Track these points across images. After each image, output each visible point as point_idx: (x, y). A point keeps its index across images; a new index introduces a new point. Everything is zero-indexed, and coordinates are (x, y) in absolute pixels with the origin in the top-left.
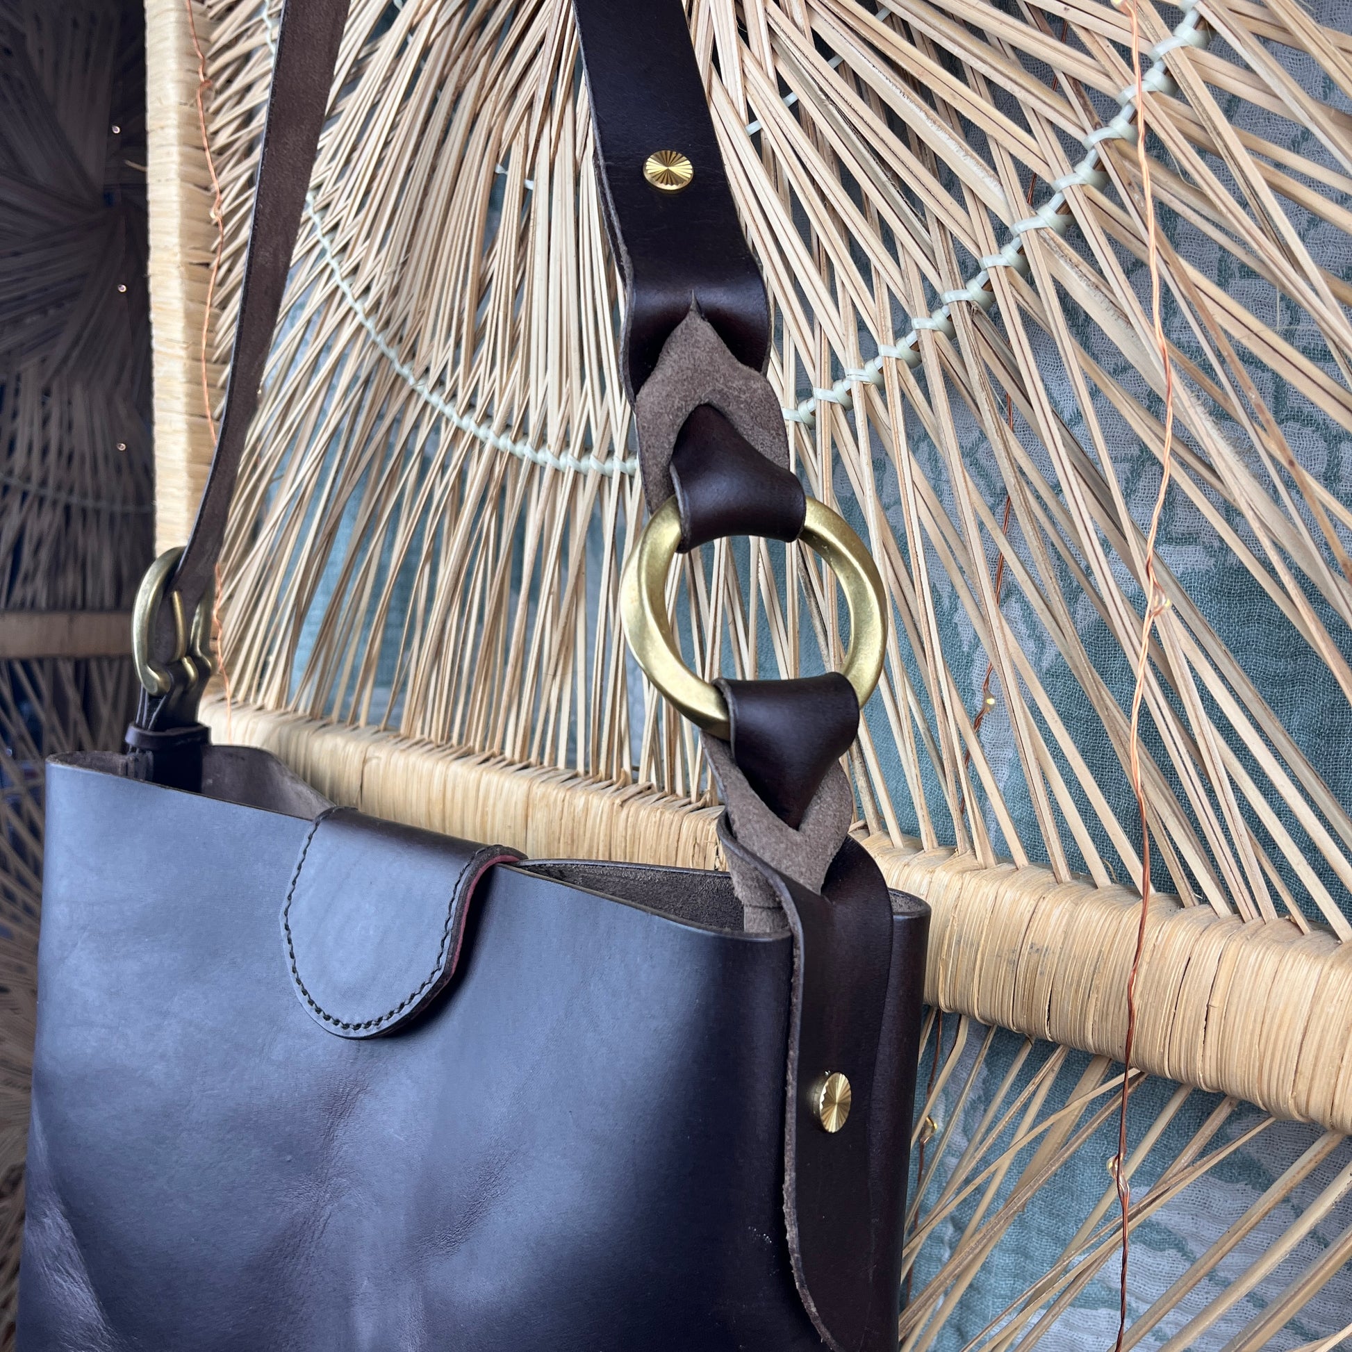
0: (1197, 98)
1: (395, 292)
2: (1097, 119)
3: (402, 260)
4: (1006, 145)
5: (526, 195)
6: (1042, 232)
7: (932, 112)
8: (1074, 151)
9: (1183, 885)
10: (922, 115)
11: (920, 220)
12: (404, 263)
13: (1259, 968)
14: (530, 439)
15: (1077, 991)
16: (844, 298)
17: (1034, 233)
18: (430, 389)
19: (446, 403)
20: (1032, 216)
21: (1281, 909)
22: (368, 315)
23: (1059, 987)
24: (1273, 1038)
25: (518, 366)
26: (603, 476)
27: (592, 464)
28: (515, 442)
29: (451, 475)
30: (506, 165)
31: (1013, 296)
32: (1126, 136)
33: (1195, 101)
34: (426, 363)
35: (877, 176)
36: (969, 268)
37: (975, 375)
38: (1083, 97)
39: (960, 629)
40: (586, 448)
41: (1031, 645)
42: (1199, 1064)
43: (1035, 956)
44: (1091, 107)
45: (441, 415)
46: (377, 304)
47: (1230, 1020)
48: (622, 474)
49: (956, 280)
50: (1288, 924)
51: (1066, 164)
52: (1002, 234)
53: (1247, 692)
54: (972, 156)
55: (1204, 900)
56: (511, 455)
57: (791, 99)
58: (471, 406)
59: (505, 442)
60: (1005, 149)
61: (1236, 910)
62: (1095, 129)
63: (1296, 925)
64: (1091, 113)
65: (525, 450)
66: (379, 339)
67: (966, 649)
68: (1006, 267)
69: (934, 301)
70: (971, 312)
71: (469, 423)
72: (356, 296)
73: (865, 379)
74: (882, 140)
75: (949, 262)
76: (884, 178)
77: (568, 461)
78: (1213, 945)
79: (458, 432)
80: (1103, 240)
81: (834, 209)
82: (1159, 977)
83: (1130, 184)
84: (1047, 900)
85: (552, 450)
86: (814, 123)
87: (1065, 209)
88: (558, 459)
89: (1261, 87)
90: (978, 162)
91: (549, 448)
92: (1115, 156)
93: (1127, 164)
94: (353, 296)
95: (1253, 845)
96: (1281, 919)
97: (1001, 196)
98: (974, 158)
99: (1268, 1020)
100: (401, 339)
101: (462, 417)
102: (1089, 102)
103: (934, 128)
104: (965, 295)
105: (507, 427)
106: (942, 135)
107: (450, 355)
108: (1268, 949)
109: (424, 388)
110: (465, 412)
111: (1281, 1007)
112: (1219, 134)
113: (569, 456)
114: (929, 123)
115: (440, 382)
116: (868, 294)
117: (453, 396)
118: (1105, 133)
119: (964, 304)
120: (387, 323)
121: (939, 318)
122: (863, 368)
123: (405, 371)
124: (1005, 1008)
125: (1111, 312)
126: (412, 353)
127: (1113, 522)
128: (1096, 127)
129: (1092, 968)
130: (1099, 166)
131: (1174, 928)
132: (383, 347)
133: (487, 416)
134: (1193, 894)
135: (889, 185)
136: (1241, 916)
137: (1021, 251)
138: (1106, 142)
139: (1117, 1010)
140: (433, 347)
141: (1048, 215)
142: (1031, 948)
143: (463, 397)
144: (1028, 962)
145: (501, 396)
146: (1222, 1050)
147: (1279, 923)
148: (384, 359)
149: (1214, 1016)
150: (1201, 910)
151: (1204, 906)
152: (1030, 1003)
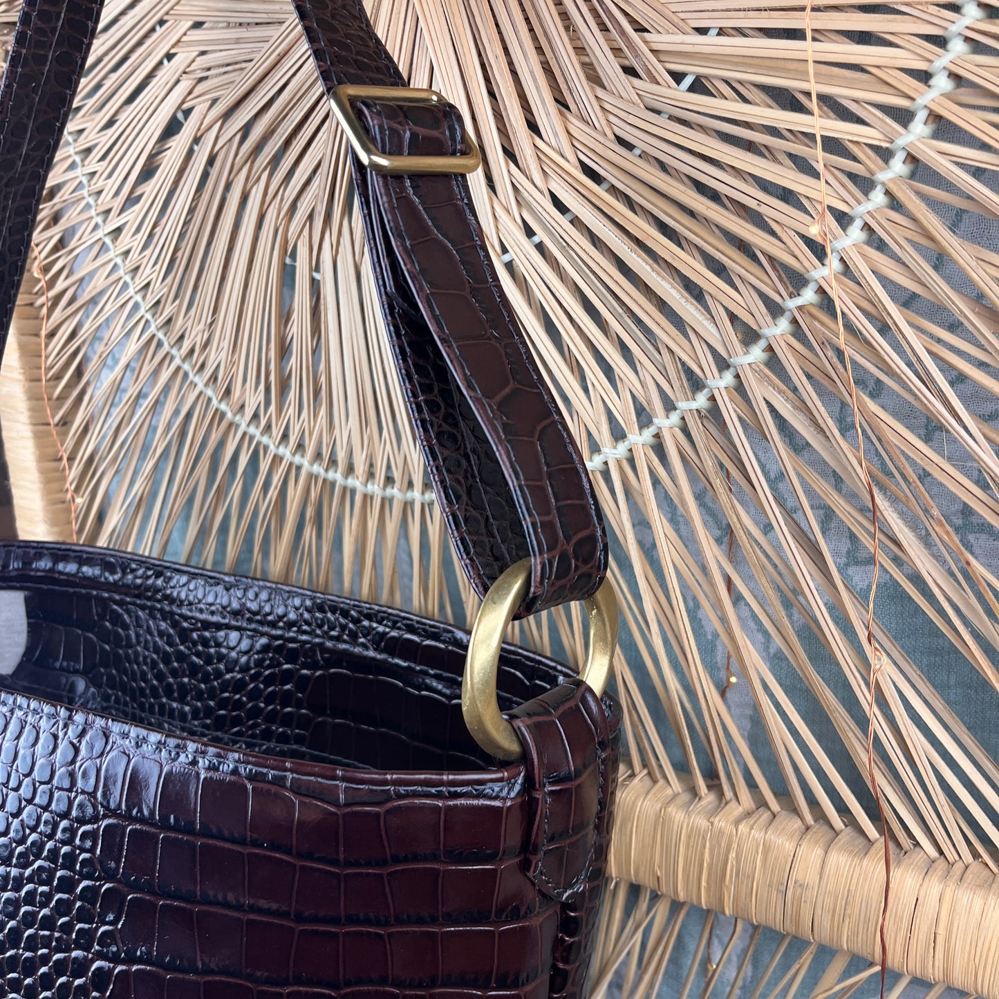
0: (869, 285)
1: (207, 344)
2: (791, 289)
3: (209, 321)
4: (719, 298)
5: (315, 286)
6: (753, 366)
7: (655, 266)
8: (775, 310)
9: (901, 835)
10: (648, 268)
11: (652, 344)
12: (211, 324)
13: (970, 908)
14: (340, 469)
15: (833, 916)
16: (596, 396)
17: (748, 366)
18: (247, 422)
19: (262, 434)
20: (745, 354)
21: (976, 855)
22: (184, 360)
23: (819, 911)
24: (984, 957)
25: (323, 412)
26: (406, 503)
27: (394, 492)
28: (327, 470)
29: (273, 493)
30: (293, 256)
31: (735, 411)
32: (813, 302)
33: (869, 288)
34: (240, 403)
35: (614, 308)
36: (696, 384)
37: (709, 464)
38: (778, 271)
39: (703, 623)
40: (389, 480)
41: (760, 637)
42: (931, 971)
43: (799, 890)
44: (785, 279)
45: (258, 444)
46: (192, 351)
47: (952, 944)
48: (423, 505)
49: (686, 393)
50: (983, 866)
51: (769, 318)
52: (723, 364)
53: (939, 705)
54: (691, 303)
55: (917, 844)
56: (325, 480)
57: (536, 239)
58: (285, 437)
59: (317, 469)
60: (718, 300)
61: (941, 853)
62: (791, 298)
63: (987, 865)
64: (785, 284)
65: (337, 476)
66: (197, 379)
67: (710, 637)
68: (726, 388)
69: (669, 406)
70: (701, 417)
71: (286, 452)
72: (172, 344)
73: (617, 456)
74: (616, 282)
75: (680, 379)
76: (620, 311)
77: (375, 488)
78: (934, 887)
79: (277, 459)
80: (804, 379)
81: (579, 327)
82: (896, 911)
83: (823, 343)
84: (802, 847)
85: (360, 479)
86: (558, 263)
87: (770, 348)
88: (366, 486)
89: (916, 279)
90: (697, 308)
91: (358, 478)
92: (808, 319)
93: (816, 323)
94: (169, 344)
95: (952, 811)
96: (976, 862)
97: (718, 335)
98: (693, 304)
99: (980, 944)
100: (216, 379)
101: (278, 447)
102: (783, 276)
103: (659, 279)
104: (694, 405)
105: (318, 456)
106: (664, 283)
107: (262, 397)
108: (974, 893)
109: (243, 422)
110: (280, 443)
111: (989, 936)
112: (889, 314)
113: (376, 487)
114: (654, 274)
115: (256, 416)
116: (616, 396)
117: (268, 427)
118: (799, 301)
119: (695, 412)
120: (203, 366)
121: (675, 418)
122: (615, 448)
123: (223, 407)
124: (777, 921)
125: (812, 429)
126: (228, 392)
127: (830, 581)
128: (791, 296)
129: (844, 902)
130: (794, 321)
131: (902, 874)
132: (200, 386)
133: (300, 447)
134: (909, 840)
135: (625, 316)
136: (945, 857)
137: (737, 376)
138: (800, 308)
139: (865, 931)
140: (245, 390)
141: (757, 353)
142: (795, 883)
143: (277, 432)
144: (794, 894)
145: (311, 434)
146: (948, 960)
147: (975, 866)
148: (202, 396)
149: (940, 940)
150: (918, 857)
151: (918, 849)
152: (797, 922)
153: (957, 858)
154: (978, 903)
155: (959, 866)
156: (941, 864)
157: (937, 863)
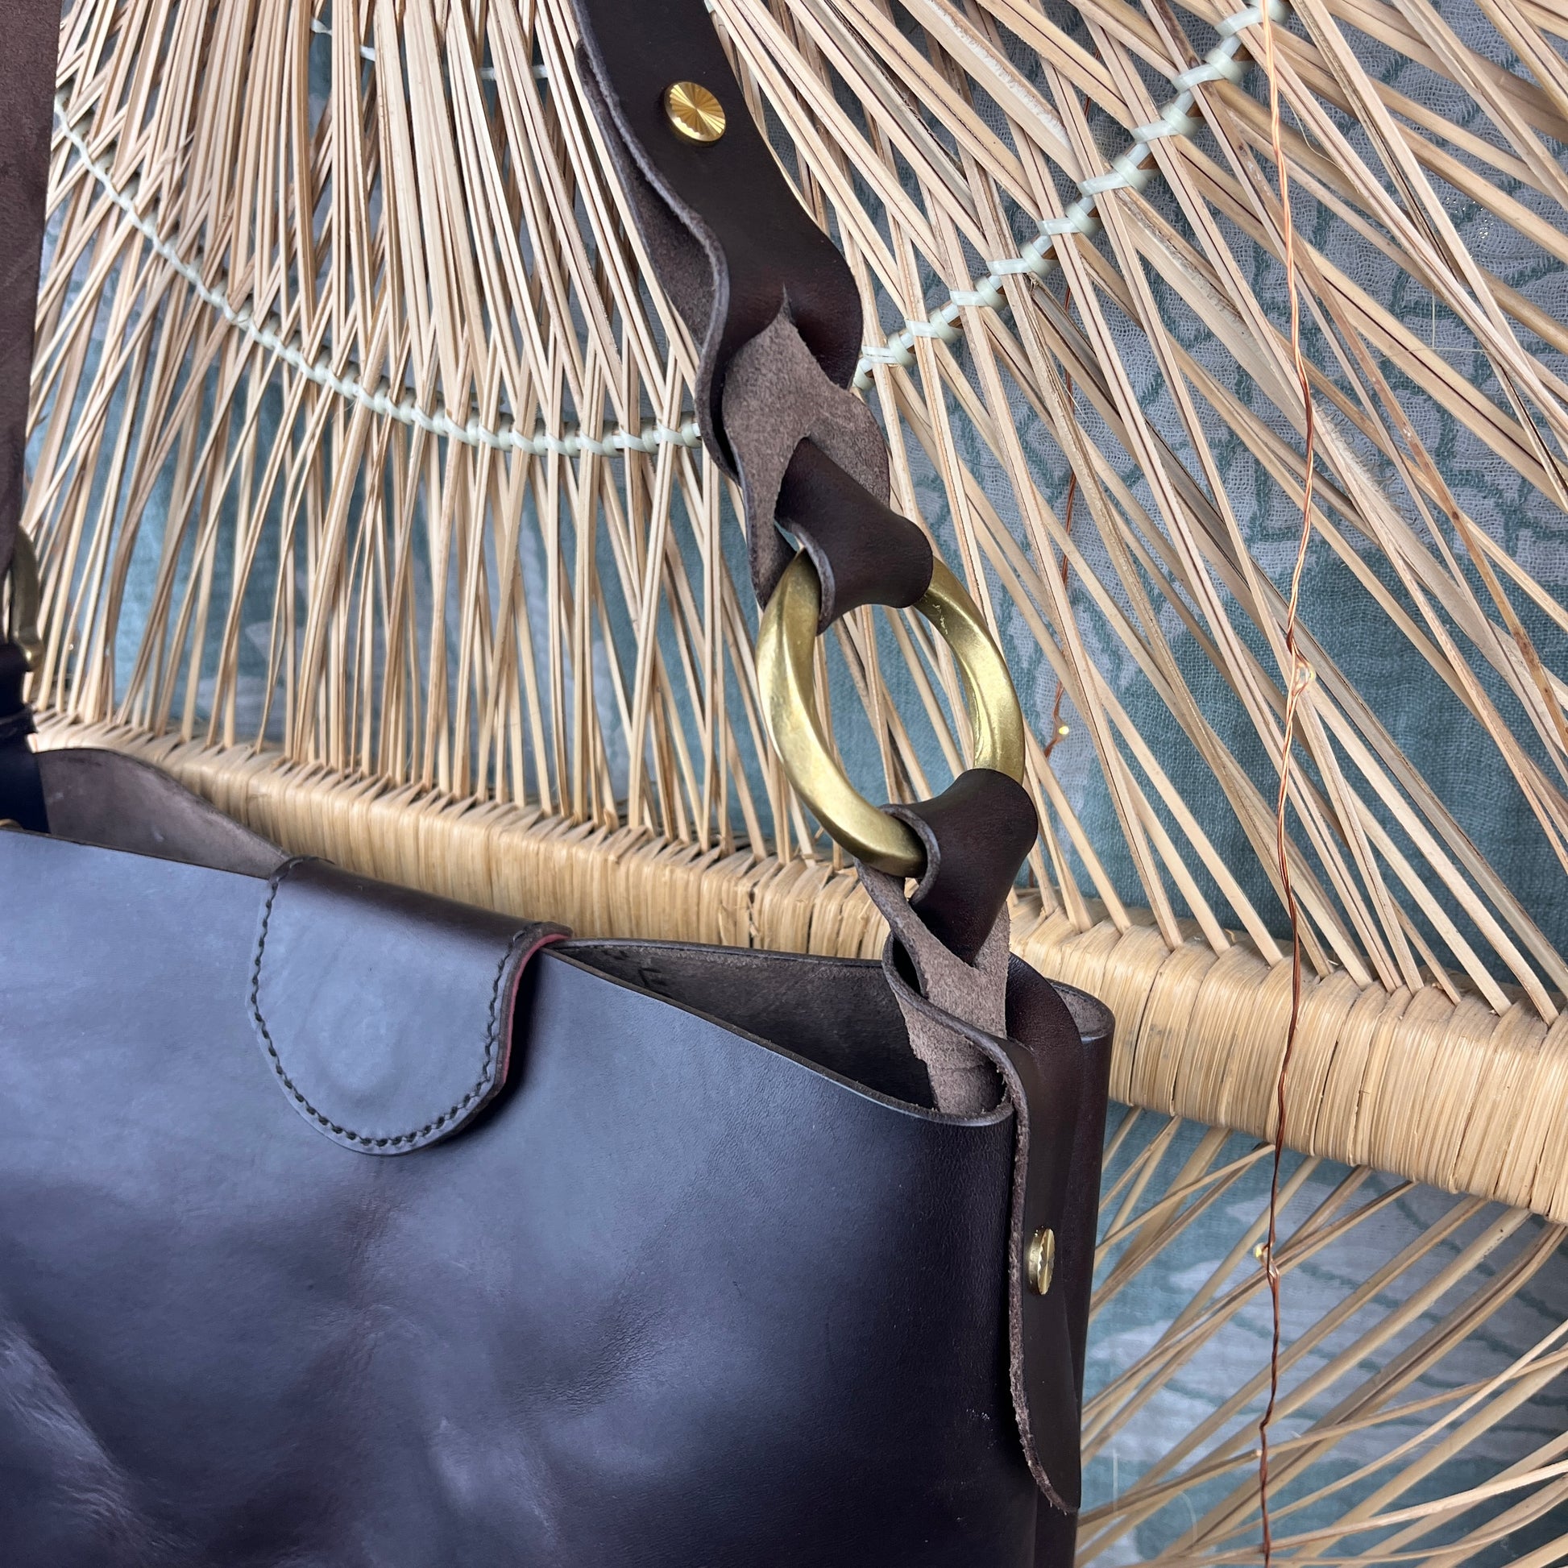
0: (1326, 40)
1: (180, 187)
2: (1192, 52)
3: (182, 143)
4: (1068, 74)
5: (367, 70)
6: (1122, 194)
7: (960, 16)
8: (1162, 91)
9: (1317, 953)
10: (948, 20)
11: (952, 160)
12: (187, 148)
13: (1416, 1054)
14: (419, 402)
15: (1207, 1075)
16: (854, 254)
17: (1112, 194)
18: (259, 326)
19: (285, 345)
20: (1108, 172)
21: (1428, 978)
22: (142, 216)
23: (1186, 1070)
24: (1432, 1126)
25: (388, 301)
26: (532, 456)
27: (514, 438)
28: (397, 403)
29: (308, 447)
30: (326, 18)
31: (1088, 274)
32: (1227, 76)
33: (1324, 44)
34: (246, 289)
35: (888, 96)
36: (1022, 229)
37: (1042, 370)
38: (1170, 19)
39: (1016, 641)
40: (504, 418)
41: (1105, 659)
42: (1350, 1146)
43: (1157, 1039)
44: (1183, 35)
45: (280, 362)
46: (155, 201)
47: (1385, 1107)
48: (561, 457)
49: (1007, 245)
50: (1436, 993)
51: (1150, 108)
52: (1070, 193)
54: (1020, 82)
55: (1340, 966)
56: (394, 420)
58: (325, 349)
59: (383, 403)
60: (1066, 78)
61: (1375, 976)
62: (1190, 67)
63: (1443, 992)
64: (1182, 43)
65: (414, 414)
66: (166, 250)
67: (1025, 665)
68: (1073, 234)
69: (978, 270)
70: (1030, 288)
71: (327, 375)
72: (119, 188)
73: (890, 361)
74: (892, 48)
75: (997, 220)
76: (899, 101)
77: (480, 433)
78: (1363, 1026)
79: (312, 388)
80: (1205, 214)
81: (827, 132)
82: (1303, 1066)
83: (1241, 148)
84: (1164, 976)
85: (454, 417)
86: (791, 15)
87: (1151, 163)
88: (465, 429)
89: (1405, 30)
90: (1029, 92)
91: (450, 415)
92: (1218, 106)
93: (1231, 114)
94: (114, 187)
95: (1397, 912)
96: (1427, 989)
97: (1064, 141)
98: (1024, 86)
99: (1427, 1106)
100: (200, 250)
101: (313, 367)
102: (1179, 28)
103: (966, 40)
104: (1020, 266)
105: (382, 380)
106: (976, 49)
107: (282, 280)
108: (1423, 1032)
109: (251, 324)
110: (316, 360)
111: (1442, 1096)
112: (1355, 91)
113: (481, 429)
114: (958, 32)
115: (272, 315)
116: (886, 250)
117: (295, 334)
118: (1203, 74)
119: (1021, 278)
120: (176, 227)
121: (987, 289)
122: (886, 346)
123: (216, 298)
124: (1121, 1089)
125: (1214, 302)
126: (223, 273)
127: (1230, 562)
128: (1191, 63)
129: (1225, 1052)
130: (1195, 112)
131: (1316, 1009)
132: (175, 262)
133: (351, 366)
134: (1328, 961)
135: (905, 109)
136: (1382, 983)
137: (1094, 214)
138: (1206, 86)
139: (1254, 1095)
140: (253, 267)
141: (1128, 170)
142: (1152, 1029)
143: (310, 340)
144: (1148, 1046)
145: (368, 342)
146: (1376, 1133)
147: (1426, 993)
148: (179, 279)
149: (1368, 1102)
150: (1339, 982)
151: (1341, 973)
152: (1152, 1085)
153: (1399, 982)
154: (1429, 1045)
155: (1402, 995)
156: (1375, 991)
157: (1368, 992)
